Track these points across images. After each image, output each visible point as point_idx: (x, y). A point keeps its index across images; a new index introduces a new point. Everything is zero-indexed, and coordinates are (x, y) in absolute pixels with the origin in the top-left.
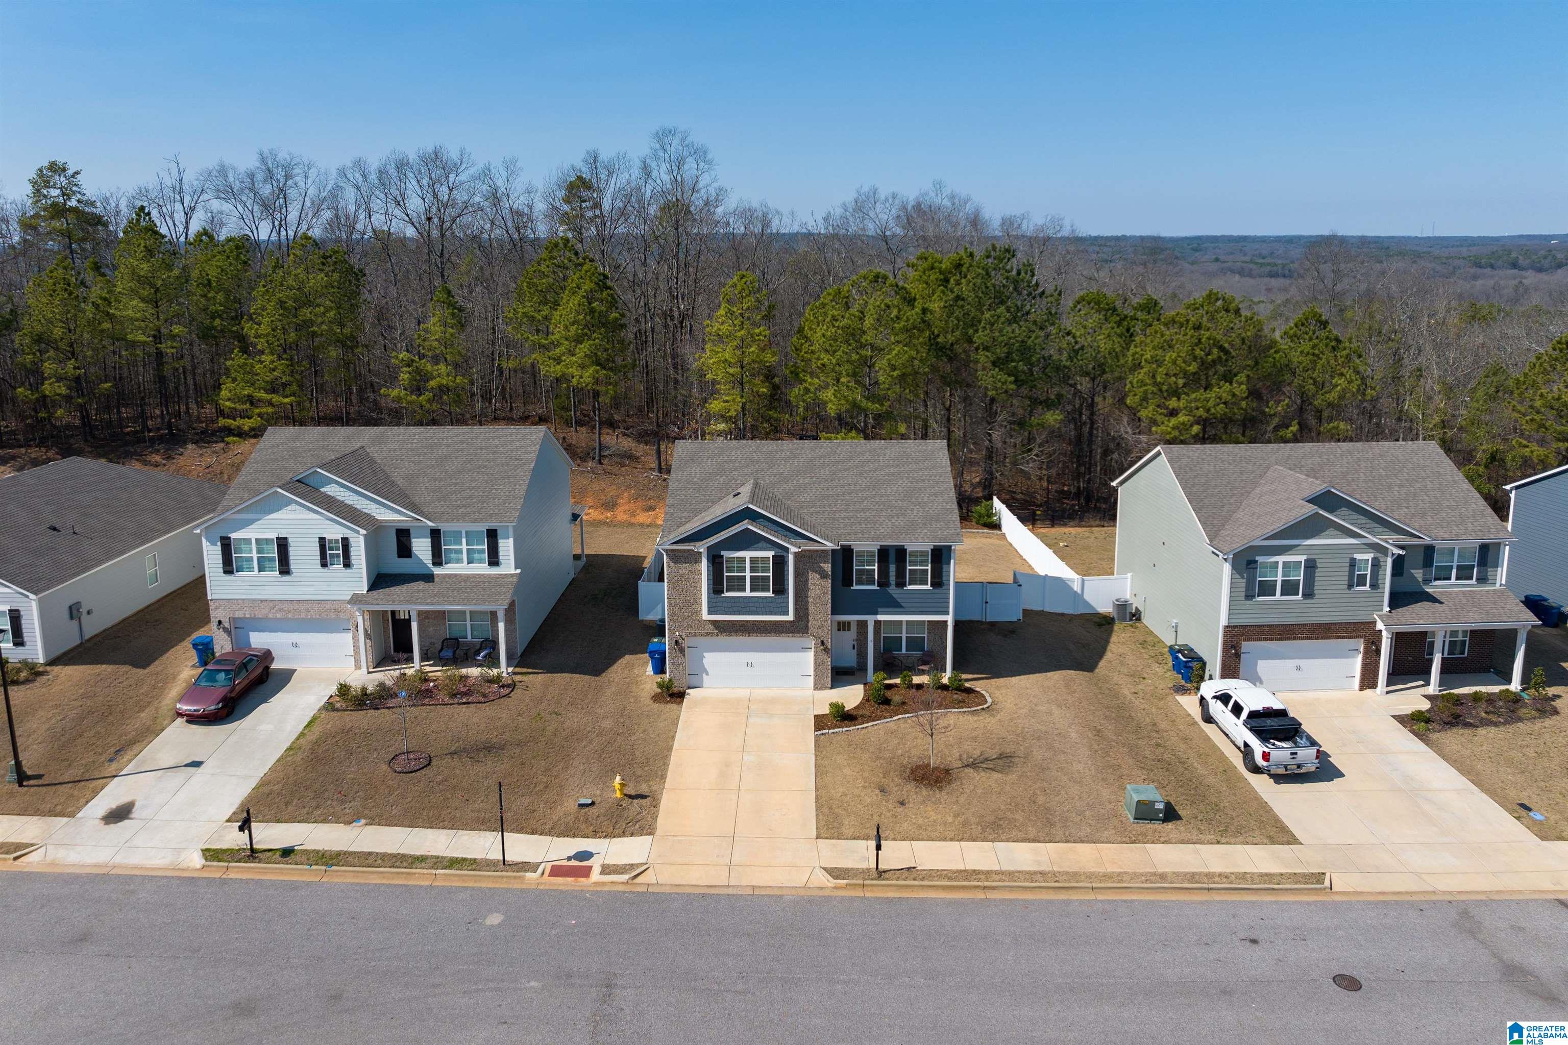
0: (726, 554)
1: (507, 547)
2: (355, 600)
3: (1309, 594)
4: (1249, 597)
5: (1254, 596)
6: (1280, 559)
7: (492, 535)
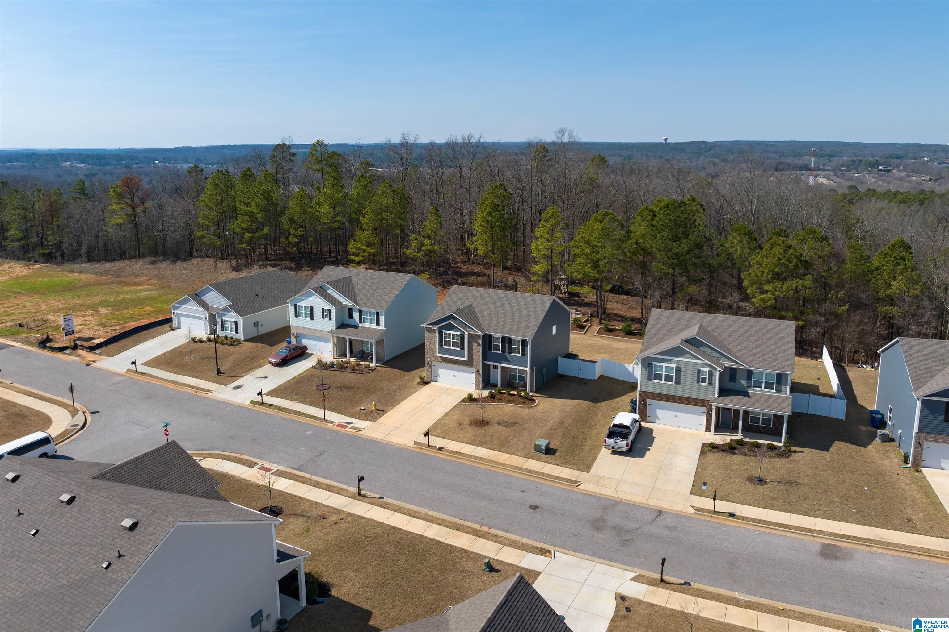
0: (444, 331)
1: (382, 319)
2: (331, 332)
3: (678, 382)
4: (650, 379)
5: (652, 379)
6: (664, 365)
7: (378, 314)
